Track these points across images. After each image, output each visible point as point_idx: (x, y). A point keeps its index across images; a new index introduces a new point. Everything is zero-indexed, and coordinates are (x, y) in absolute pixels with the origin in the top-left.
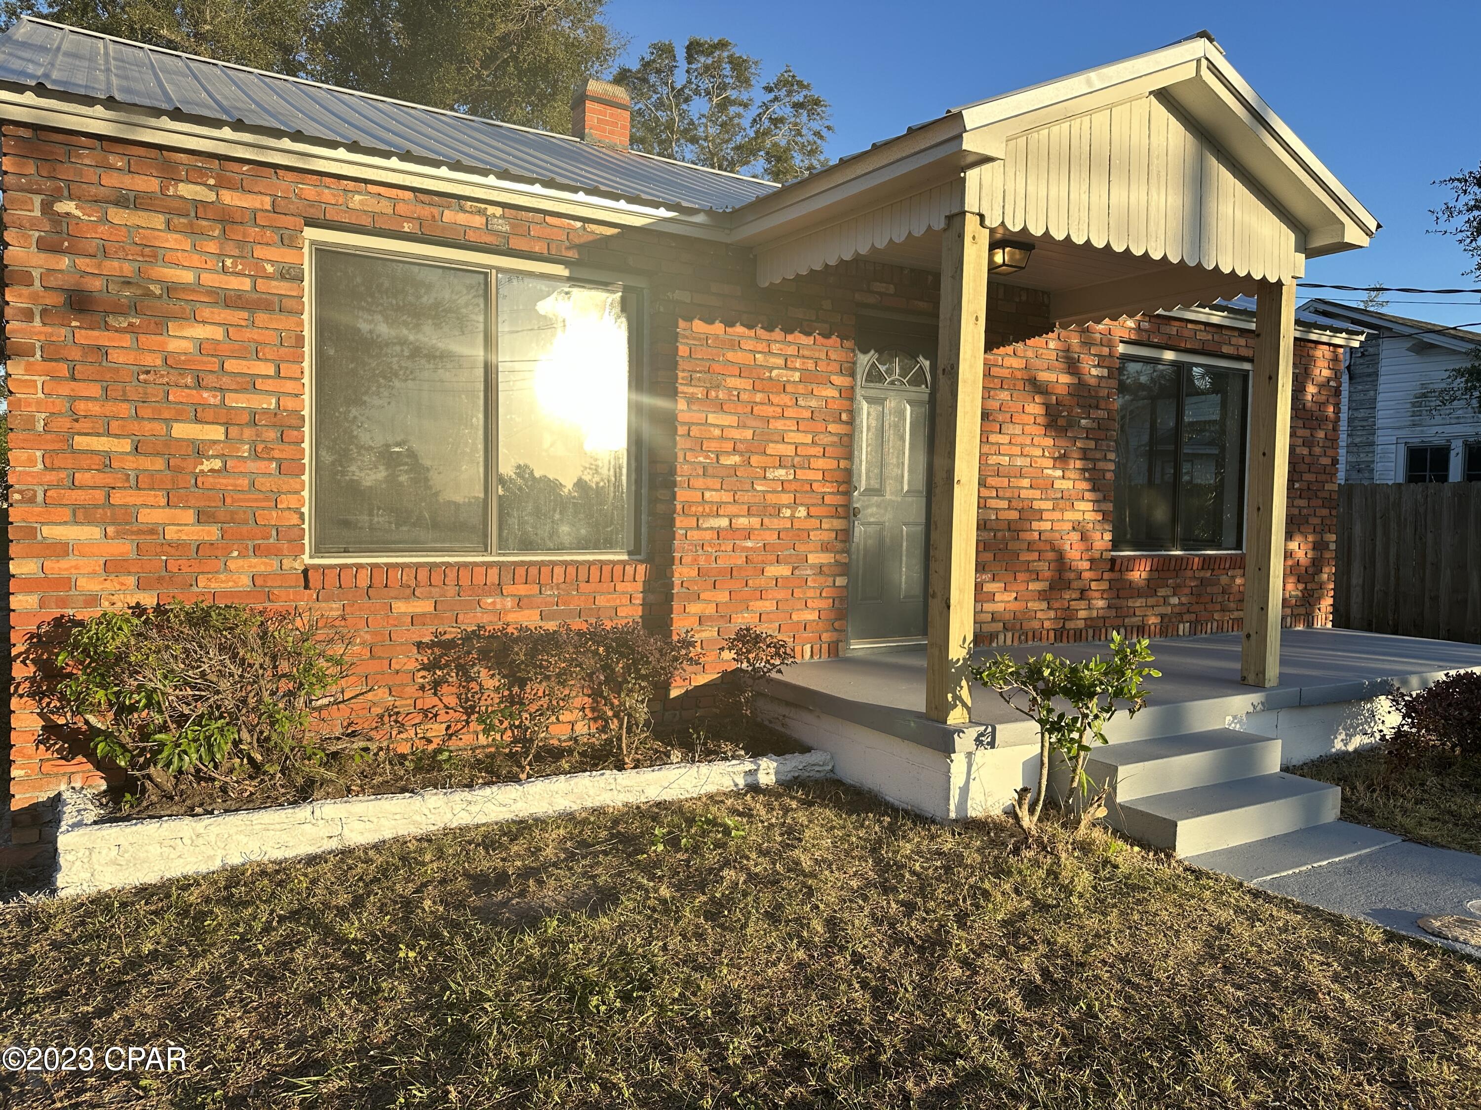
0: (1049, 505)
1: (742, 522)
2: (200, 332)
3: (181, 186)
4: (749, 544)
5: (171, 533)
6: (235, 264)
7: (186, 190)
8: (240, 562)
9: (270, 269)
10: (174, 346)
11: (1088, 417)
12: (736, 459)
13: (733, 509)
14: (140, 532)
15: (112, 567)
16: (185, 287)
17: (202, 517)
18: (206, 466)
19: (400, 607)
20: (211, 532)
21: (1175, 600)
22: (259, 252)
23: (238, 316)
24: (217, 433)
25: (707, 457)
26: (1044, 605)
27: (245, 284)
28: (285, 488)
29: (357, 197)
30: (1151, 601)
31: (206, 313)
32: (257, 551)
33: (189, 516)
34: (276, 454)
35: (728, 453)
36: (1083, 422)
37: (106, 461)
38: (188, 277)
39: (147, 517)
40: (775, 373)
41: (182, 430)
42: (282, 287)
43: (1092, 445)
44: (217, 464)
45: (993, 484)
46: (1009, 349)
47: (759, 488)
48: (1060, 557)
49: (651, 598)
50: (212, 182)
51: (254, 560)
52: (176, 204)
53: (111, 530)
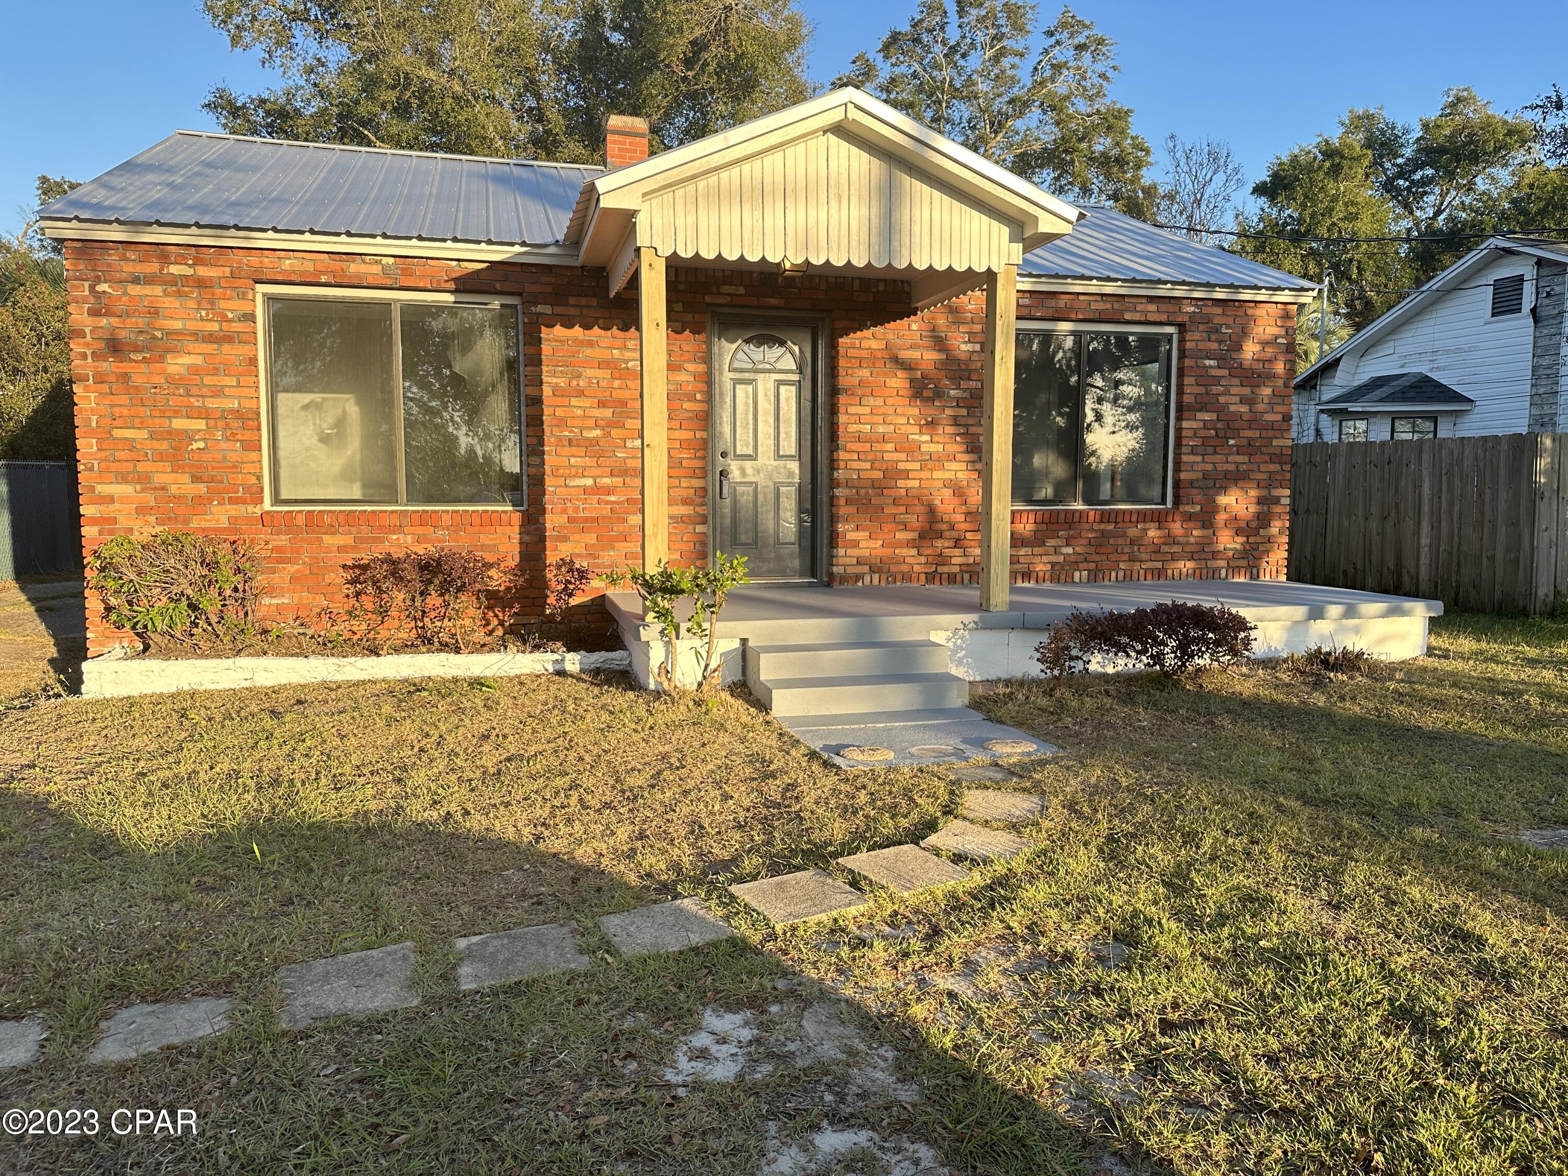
0: (917, 466)
1: (607, 481)
2: (187, 360)
3: (171, 267)
5: (174, 489)
6: (207, 314)
7: (174, 269)
8: (220, 508)
9: (230, 315)
10: (171, 369)
11: (958, 388)
12: (598, 432)
13: (598, 471)
14: (156, 489)
15: (142, 510)
16: (177, 332)
17: (196, 479)
18: (195, 446)
19: (328, 539)
20: (202, 488)
21: (1069, 550)
22: (222, 304)
23: (209, 348)
24: (201, 424)
25: (572, 432)
26: (914, 552)
27: (215, 327)
28: (246, 459)
29: (288, 262)
30: (1037, 550)
31: (191, 346)
32: (232, 501)
33: (186, 478)
34: (239, 437)
35: (591, 429)
36: (952, 392)
37: (130, 444)
38: (178, 325)
39: (159, 479)
40: (630, 364)
41: (179, 424)
42: (238, 327)
43: (964, 412)
44: (201, 445)
45: (854, 448)
46: (867, 333)
47: (619, 455)
48: (931, 511)
49: (527, 538)
50: (190, 262)
51: (229, 507)
52: (169, 278)
53: (138, 487)
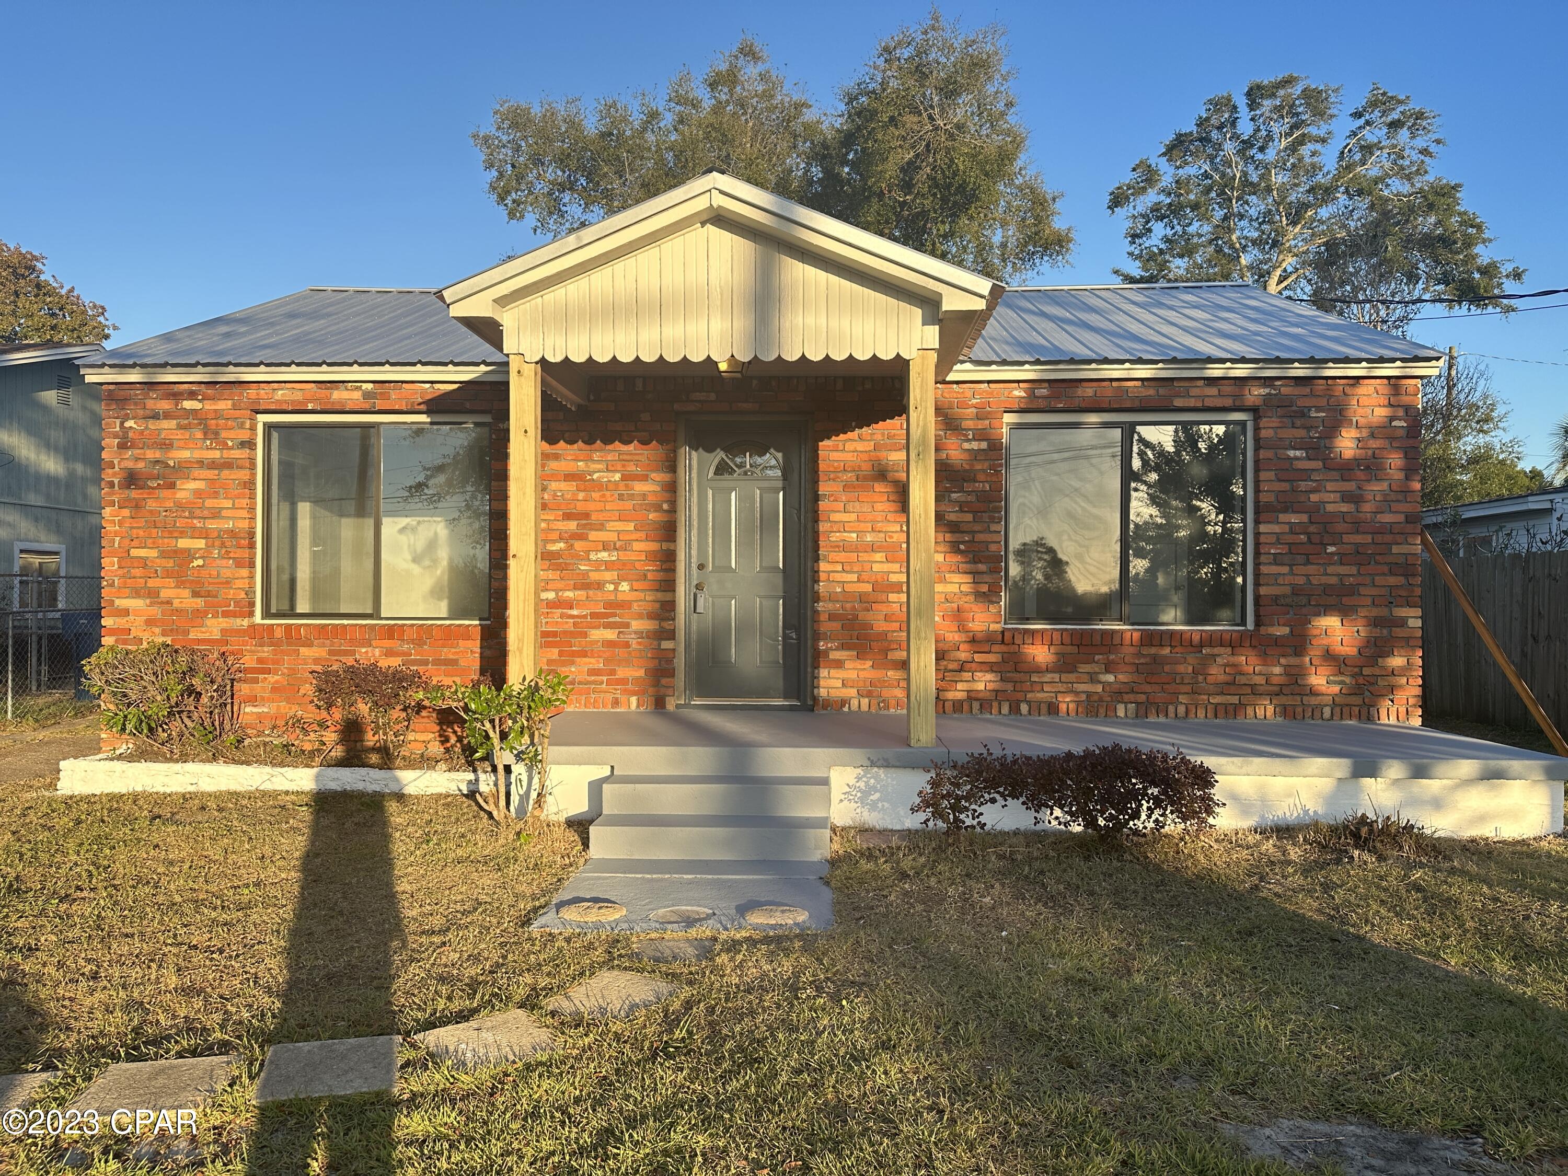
1: (569, 594)
2: (192, 485)
3: (185, 402)
4: (575, 612)
5: (176, 603)
6: (211, 444)
7: (187, 405)
8: (214, 620)
9: (230, 443)
10: (180, 495)
11: (961, 490)
13: (560, 585)
14: (162, 603)
15: (150, 622)
16: (187, 461)
17: (196, 594)
18: (196, 563)
19: (304, 651)
20: (200, 602)
21: (1110, 678)
22: (225, 434)
23: (211, 474)
24: (201, 544)
27: (217, 454)
28: (237, 575)
29: (280, 392)
31: (196, 473)
32: (226, 614)
33: (186, 593)
34: (232, 555)
36: (954, 495)
37: (144, 562)
38: (186, 454)
39: (165, 594)
40: (595, 476)
41: (183, 543)
42: (237, 454)
44: (200, 562)
46: (851, 435)
47: (582, 568)
50: (200, 397)
51: (221, 620)
52: (181, 413)
53: (148, 601)
